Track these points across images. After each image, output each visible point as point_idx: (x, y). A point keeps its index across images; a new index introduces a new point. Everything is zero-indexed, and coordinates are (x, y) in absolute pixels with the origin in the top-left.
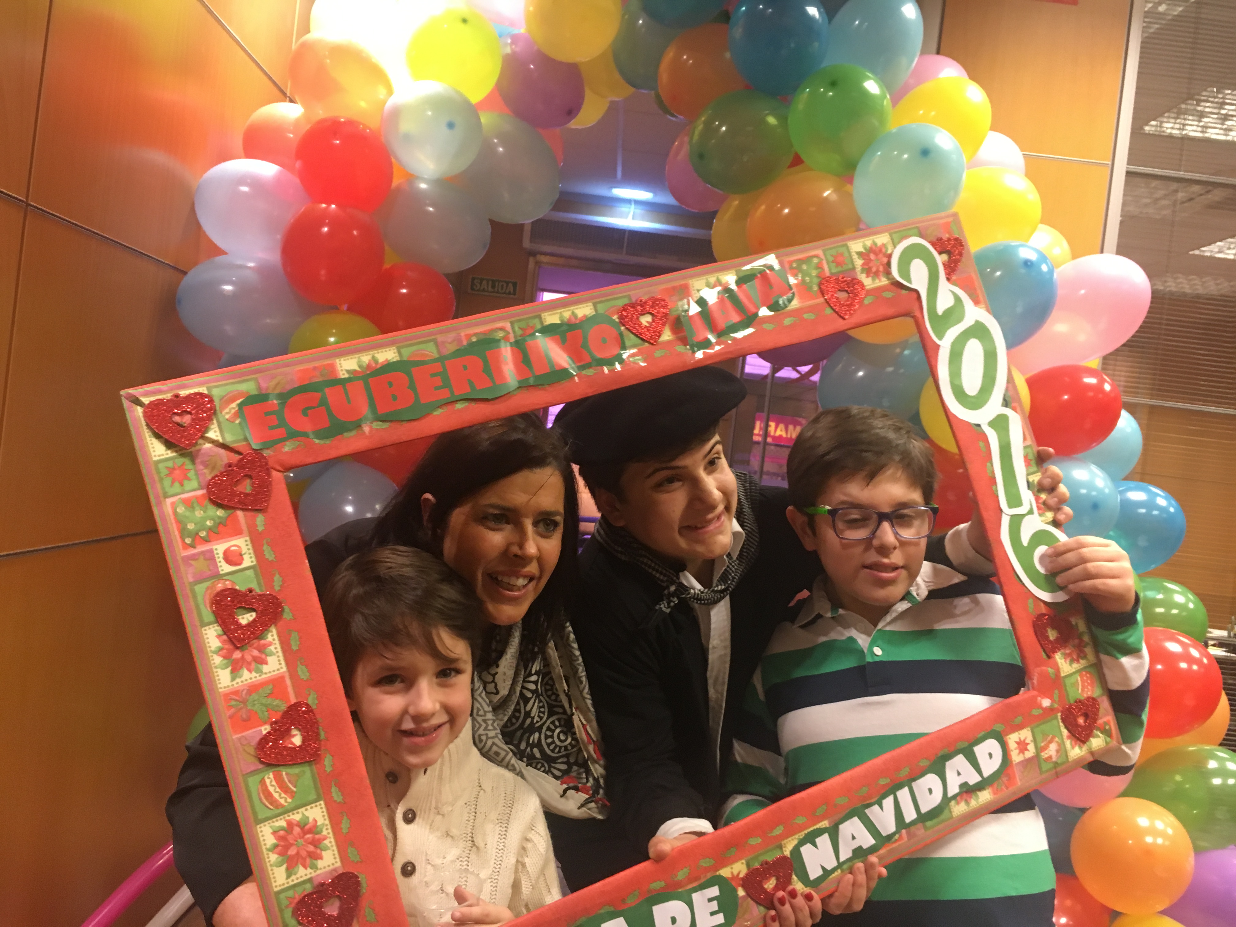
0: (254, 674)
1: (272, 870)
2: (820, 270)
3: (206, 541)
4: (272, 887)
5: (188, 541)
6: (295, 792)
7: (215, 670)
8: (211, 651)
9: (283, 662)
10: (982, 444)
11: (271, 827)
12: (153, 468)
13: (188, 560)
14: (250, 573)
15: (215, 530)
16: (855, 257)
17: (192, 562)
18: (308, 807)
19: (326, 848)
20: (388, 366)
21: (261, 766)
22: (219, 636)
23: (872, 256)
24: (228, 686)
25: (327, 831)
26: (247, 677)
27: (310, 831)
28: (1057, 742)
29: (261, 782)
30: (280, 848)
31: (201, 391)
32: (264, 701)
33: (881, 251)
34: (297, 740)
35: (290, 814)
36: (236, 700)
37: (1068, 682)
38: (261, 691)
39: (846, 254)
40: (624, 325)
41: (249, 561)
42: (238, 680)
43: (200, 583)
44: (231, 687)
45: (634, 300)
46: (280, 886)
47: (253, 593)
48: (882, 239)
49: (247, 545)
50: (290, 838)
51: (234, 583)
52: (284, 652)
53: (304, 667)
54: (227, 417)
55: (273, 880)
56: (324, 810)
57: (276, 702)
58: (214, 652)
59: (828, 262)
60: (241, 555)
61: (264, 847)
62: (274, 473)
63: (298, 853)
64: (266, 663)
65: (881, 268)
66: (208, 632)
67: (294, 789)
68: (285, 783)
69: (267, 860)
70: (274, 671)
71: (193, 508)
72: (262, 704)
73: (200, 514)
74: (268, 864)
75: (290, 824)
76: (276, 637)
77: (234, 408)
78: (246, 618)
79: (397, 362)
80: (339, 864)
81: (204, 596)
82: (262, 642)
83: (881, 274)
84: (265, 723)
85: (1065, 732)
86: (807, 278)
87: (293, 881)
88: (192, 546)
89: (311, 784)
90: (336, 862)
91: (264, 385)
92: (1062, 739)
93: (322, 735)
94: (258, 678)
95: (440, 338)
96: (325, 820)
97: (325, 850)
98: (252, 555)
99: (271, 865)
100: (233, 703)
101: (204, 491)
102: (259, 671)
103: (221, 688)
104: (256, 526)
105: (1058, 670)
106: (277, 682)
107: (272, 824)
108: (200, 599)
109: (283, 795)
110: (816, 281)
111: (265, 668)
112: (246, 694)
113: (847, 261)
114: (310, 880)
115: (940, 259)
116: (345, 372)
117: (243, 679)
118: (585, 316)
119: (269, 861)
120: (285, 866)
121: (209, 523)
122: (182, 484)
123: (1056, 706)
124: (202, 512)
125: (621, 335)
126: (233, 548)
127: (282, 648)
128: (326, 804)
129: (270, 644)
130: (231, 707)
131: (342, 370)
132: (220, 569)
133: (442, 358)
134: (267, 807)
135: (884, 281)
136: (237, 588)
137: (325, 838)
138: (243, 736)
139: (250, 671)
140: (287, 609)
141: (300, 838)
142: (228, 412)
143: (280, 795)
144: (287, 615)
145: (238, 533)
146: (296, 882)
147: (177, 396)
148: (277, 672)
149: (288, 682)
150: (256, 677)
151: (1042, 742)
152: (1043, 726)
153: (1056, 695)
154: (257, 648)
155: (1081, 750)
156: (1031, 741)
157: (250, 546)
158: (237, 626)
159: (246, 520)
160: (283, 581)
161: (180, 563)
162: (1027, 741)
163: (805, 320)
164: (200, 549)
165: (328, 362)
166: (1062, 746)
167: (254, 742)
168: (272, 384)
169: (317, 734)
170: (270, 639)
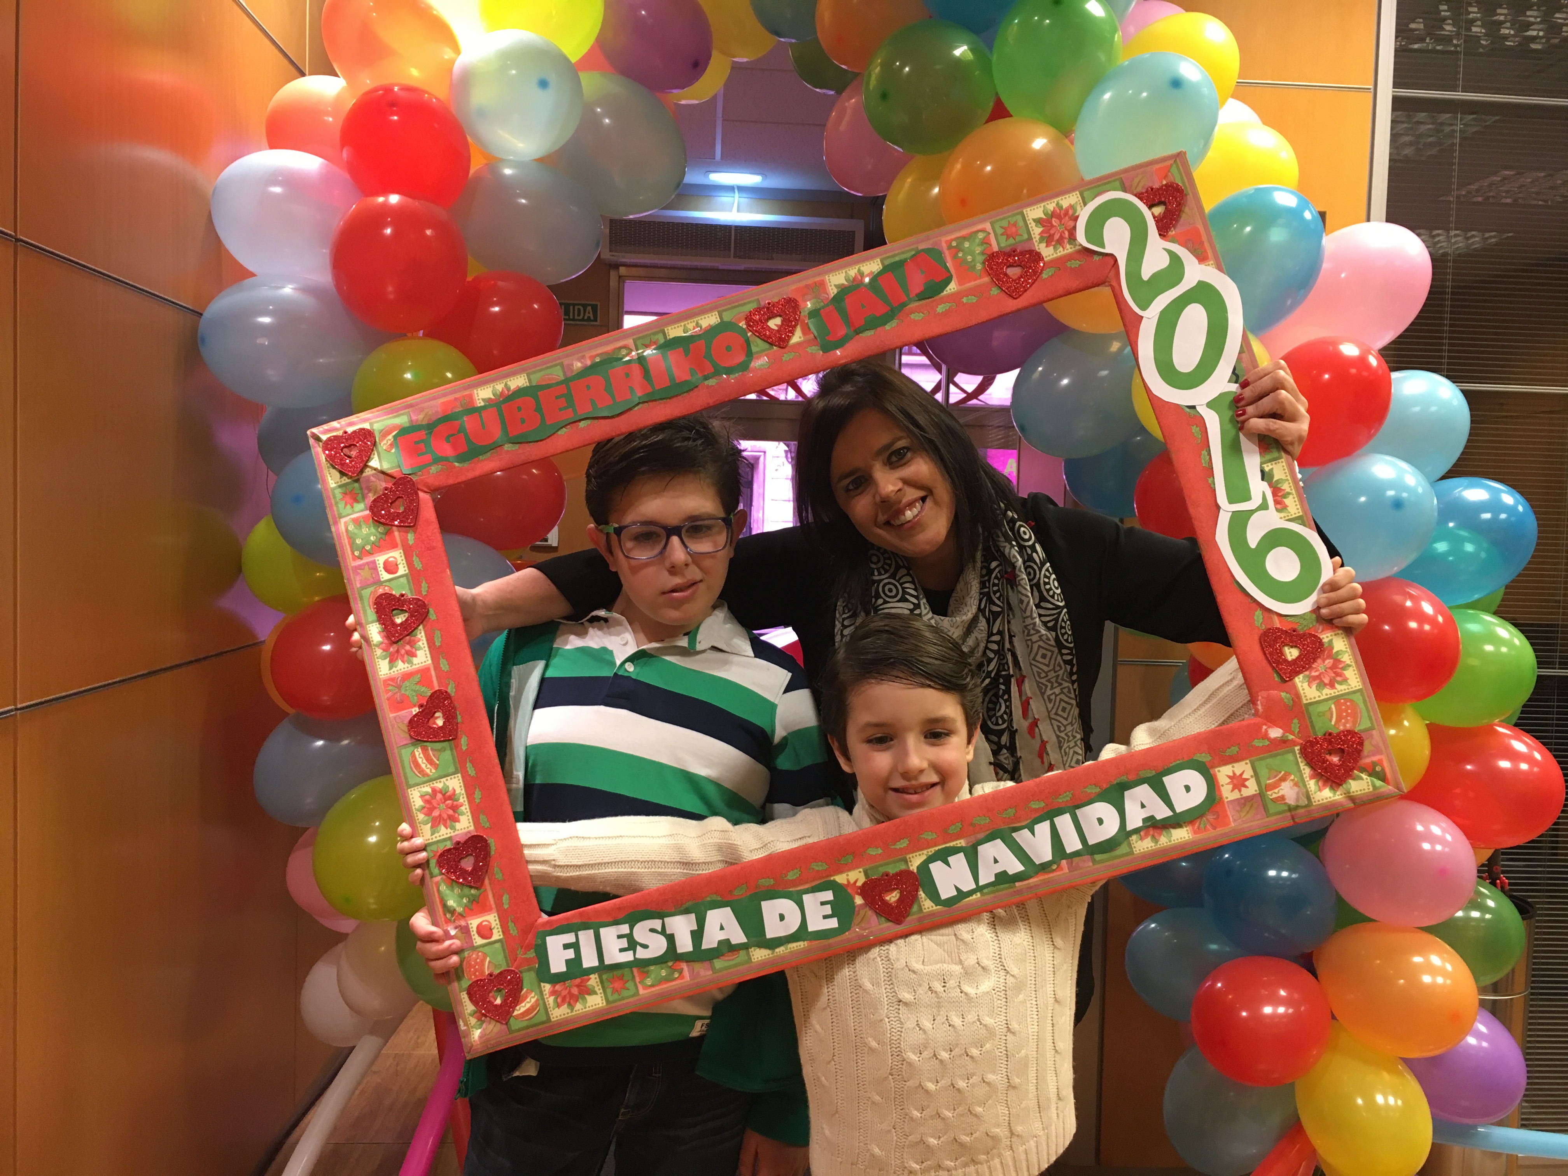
0: (406, 665)
1: (420, 827)
2: (985, 246)
3: (370, 553)
5: (357, 553)
6: (438, 765)
7: (376, 661)
8: (374, 644)
9: (429, 655)
10: (1195, 430)
11: (419, 791)
12: (331, 494)
13: (356, 569)
14: (403, 580)
15: (377, 544)
16: (1032, 225)
17: (360, 571)
18: (449, 778)
19: (463, 814)
21: (411, 741)
22: (379, 633)
23: (1055, 222)
24: (386, 674)
25: (463, 799)
26: (401, 667)
27: (449, 798)
28: (1292, 780)
29: (412, 753)
30: (426, 809)
31: (364, 427)
32: (414, 687)
34: (440, 722)
35: (434, 782)
36: (392, 685)
37: (1315, 711)
38: (412, 679)
39: (1021, 223)
40: (751, 331)
41: (403, 570)
42: (394, 669)
43: (367, 588)
44: (389, 675)
45: (762, 304)
47: (405, 598)
48: (1069, 200)
49: (401, 556)
50: (434, 802)
51: (391, 589)
52: (429, 647)
53: (444, 659)
54: (385, 447)
56: (461, 780)
57: (423, 689)
58: (376, 646)
59: (996, 236)
60: (397, 565)
61: (414, 807)
62: (423, 495)
63: (440, 815)
64: (416, 656)
65: (1067, 234)
66: (372, 628)
67: (438, 763)
68: (431, 756)
69: (415, 820)
70: (422, 663)
71: (361, 526)
72: (412, 690)
73: (366, 531)
74: (415, 823)
75: (434, 791)
76: (423, 634)
77: (391, 439)
78: (400, 619)
79: (527, 387)
80: (472, 828)
81: (370, 598)
82: (413, 638)
83: (1062, 241)
84: (415, 706)
85: (1306, 770)
86: (969, 257)
87: (436, 837)
88: (360, 558)
89: (451, 758)
90: (470, 825)
91: (414, 418)
92: (1302, 778)
93: (459, 719)
94: (409, 668)
95: (566, 361)
96: (461, 789)
97: (462, 816)
98: (406, 565)
99: (418, 824)
100: (390, 688)
101: (368, 511)
102: (410, 663)
103: (381, 675)
104: (408, 540)
105: (1298, 696)
106: (424, 672)
107: (420, 789)
108: (366, 599)
109: (429, 766)
110: (980, 258)
111: (415, 660)
112: (400, 681)
113: (1022, 231)
114: (450, 838)
115: (1151, 214)
116: (481, 401)
117: (398, 668)
118: (710, 326)
119: (418, 819)
120: (430, 824)
121: (372, 538)
122: (352, 507)
123: (1291, 737)
124: (367, 528)
125: (748, 342)
126: (391, 560)
127: (428, 644)
128: (463, 777)
129: (419, 640)
130: (387, 692)
131: (479, 399)
132: (381, 577)
134: (417, 776)
135: (1069, 249)
136: (394, 593)
137: (462, 805)
138: (398, 715)
139: (403, 662)
140: (431, 611)
141: (442, 803)
142: (385, 444)
143: (426, 767)
144: (432, 616)
145: (394, 546)
146: (439, 838)
147: (345, 432)
148: (424, 664)
149: (433, 672)
150: (407, 667)
151: (1269, 779)
152: (1269, 761)
153: (1295, 725)
154: (409, 643)
155: (1335, 794)
156: (1252, 777)
157: (403, 558)
158: (394, 624)
159: (400, 536)
160: (429, 587)
161: (351, 572)
162: (1244, 776)
163: (964, 304)
164: (366, 560)
165: (467, 392)
166: (1301, 785)
167: (407, 721)
168: (421, 417)
169: (455, 717)
170: (419, 636)
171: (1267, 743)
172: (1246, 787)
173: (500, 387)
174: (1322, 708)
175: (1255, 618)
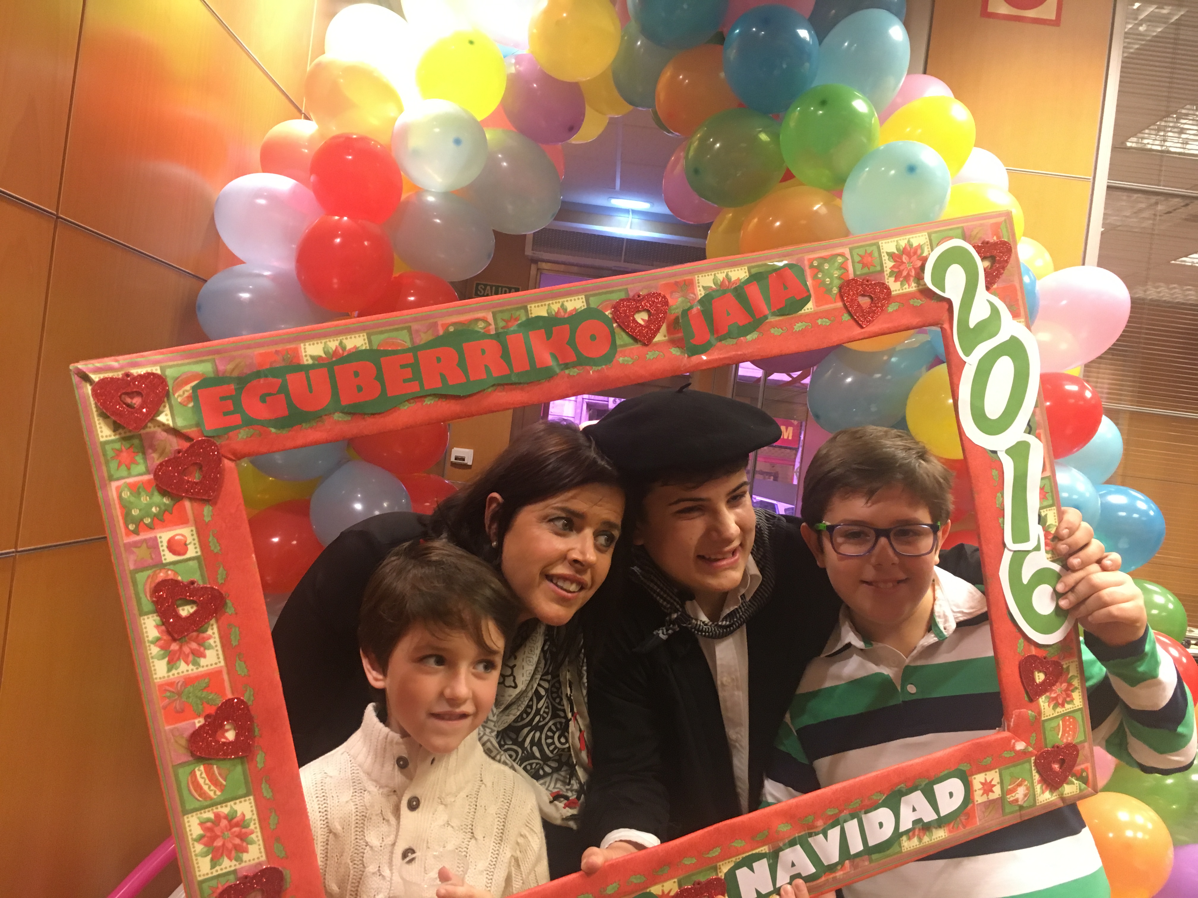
0: (191, 667)
1: (197, 860)
2: (843, 271)
3: (150, 528)
4: (196, 876)
5: (131, 527)
6: (225, 786)
7: (151, 661)
8: (148, 641)
9: (221, 656)
10: (995, 473)
11: (198, 818)
12: (99, 449)
13: (129, 547)
14: (194, 564)
15: (160, 518)
16: (885, 258)
17: (134, 549)
18: (238, 801)
19: (252, 843)
20: (357, 354)
21: (191, 759)
22: (157, 626)
23: (905, 258)
24: (164, 677)
25: (254, 826)
26: (184, 669)
27: (237, 825)
28: (1026, 785)
29: (191, 773)
30: (206, 839)
31: (154, 371)
32: (199, 694)
33: (915, 253)
34: (230, 735)
35: (219, 806)
36: (170, 691)
37: (1048, 726)
38: (196, 684)
39: (876, 254)
40: (617, 322)
41: (193, 551)
42: (174, 671)
43: (142, 571)
44: (166, 678)
45: (631, 294)
46: (204, 875)
47: (195, 585)
48: (919, 239)
49: (192, 535)
50: (217, 830)
51: (176, 573)
52: (223, 646)
53: (242, 663)
54: (179, 400)
55: (197, 870)
56: (253, 804)
57: (212, 696)
58: (152, 642)
59: (853, 262)
60: (186, 545)
61: (190, 838)
62: (226, 462)
63: (224, 845)
64: (204, 656)
65: (913, 273)
66: (147, 621)
67: (224, 783)
68: (215, 775)
69: (192, 850)
70: (211, 665)
71: (139, 494)
72: (197, 697)
73: (146, 500)
74: (193, 854)
75: (218, 816)
76: (215, 629)
77: (187, 391)
78: (185, 611)
79: (365, 350)
80: (264, 858)
81: (145, 584)
82: (202, 635)
83: (912, 279)
84: (199, 716)
85: (1036, 777)
86: (828, 279)
87: (217, 871)
88: (136, 532)
89: (242, 779)
90: (262, 856)
91: (221, 368)
92: (1033, 783)
93: (257, 732)
94: (195, 671)
95: (415, 326)
96: (253, 814)
97: (251, 844)
98: (197, 545)
99: (196, 855)
100: (168, 694)
101: (151, 476)
102: (197, 664)
103: (156, 678)
104: (203, 516)
105: (1039, 713)
106: (214, 676)
107: (199, 815)
108: (140, 587)
109: (212, 788)
110: (837, 282)
111: (203, 661)
112: (181, 686)
113: (876, 262)
114: (235, 872)
115: (981, 265)
116: (309, 358)
118: (575, 309)
119: (195, 851)
120: (210, 856)
121: (154, 510)
122: (128, 468)
123: (1031, 749)
124: (148, 498)
125: (613, 333)
126: (177, 538)
127: (222, 642)
128: (256, 800)
129: (209, 637)
130: (164, 699)
131: (306, 356)
132: (163, 558)
133: (415, 349)
134: (197, 799)
135: (912, 287)
136: (180, 578)
137: (252, 832)
138: (175, 728)
139: (187, 663)
140: (229, 603)
141: (227, 831)
142: (180, 395)
143: (209, 787)
144: (230, 609)
145: (183, 521)
146: (220, 872)
147: (127, 375)
148: (214, 666)
149: (226, 677)
150: (192, 670)
151: (1010, 785)
152: (1012, 769)
153: (1033, 738)
154: (196, 640)
155: (1052, 795)
156: (998, 783)
157: (195, 537)
158: (178, 617)
159: (193, 509)
160: (227, 575)
161: (122, 549)
162: (993, 783)
163: (819, 326)
164: (144, 536)
165: (292, 346)
166: (1031, 790)
167: (187, 733)
168: (230, 367)
169: (251, 730)
170: (210, 632)
171: (1013, 754)
172: (993, 792)
173: (333, 344)
174: (1053, 724)
175: (1018, 645)
